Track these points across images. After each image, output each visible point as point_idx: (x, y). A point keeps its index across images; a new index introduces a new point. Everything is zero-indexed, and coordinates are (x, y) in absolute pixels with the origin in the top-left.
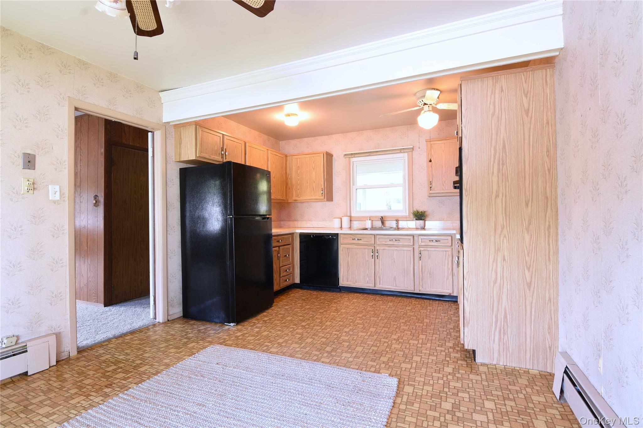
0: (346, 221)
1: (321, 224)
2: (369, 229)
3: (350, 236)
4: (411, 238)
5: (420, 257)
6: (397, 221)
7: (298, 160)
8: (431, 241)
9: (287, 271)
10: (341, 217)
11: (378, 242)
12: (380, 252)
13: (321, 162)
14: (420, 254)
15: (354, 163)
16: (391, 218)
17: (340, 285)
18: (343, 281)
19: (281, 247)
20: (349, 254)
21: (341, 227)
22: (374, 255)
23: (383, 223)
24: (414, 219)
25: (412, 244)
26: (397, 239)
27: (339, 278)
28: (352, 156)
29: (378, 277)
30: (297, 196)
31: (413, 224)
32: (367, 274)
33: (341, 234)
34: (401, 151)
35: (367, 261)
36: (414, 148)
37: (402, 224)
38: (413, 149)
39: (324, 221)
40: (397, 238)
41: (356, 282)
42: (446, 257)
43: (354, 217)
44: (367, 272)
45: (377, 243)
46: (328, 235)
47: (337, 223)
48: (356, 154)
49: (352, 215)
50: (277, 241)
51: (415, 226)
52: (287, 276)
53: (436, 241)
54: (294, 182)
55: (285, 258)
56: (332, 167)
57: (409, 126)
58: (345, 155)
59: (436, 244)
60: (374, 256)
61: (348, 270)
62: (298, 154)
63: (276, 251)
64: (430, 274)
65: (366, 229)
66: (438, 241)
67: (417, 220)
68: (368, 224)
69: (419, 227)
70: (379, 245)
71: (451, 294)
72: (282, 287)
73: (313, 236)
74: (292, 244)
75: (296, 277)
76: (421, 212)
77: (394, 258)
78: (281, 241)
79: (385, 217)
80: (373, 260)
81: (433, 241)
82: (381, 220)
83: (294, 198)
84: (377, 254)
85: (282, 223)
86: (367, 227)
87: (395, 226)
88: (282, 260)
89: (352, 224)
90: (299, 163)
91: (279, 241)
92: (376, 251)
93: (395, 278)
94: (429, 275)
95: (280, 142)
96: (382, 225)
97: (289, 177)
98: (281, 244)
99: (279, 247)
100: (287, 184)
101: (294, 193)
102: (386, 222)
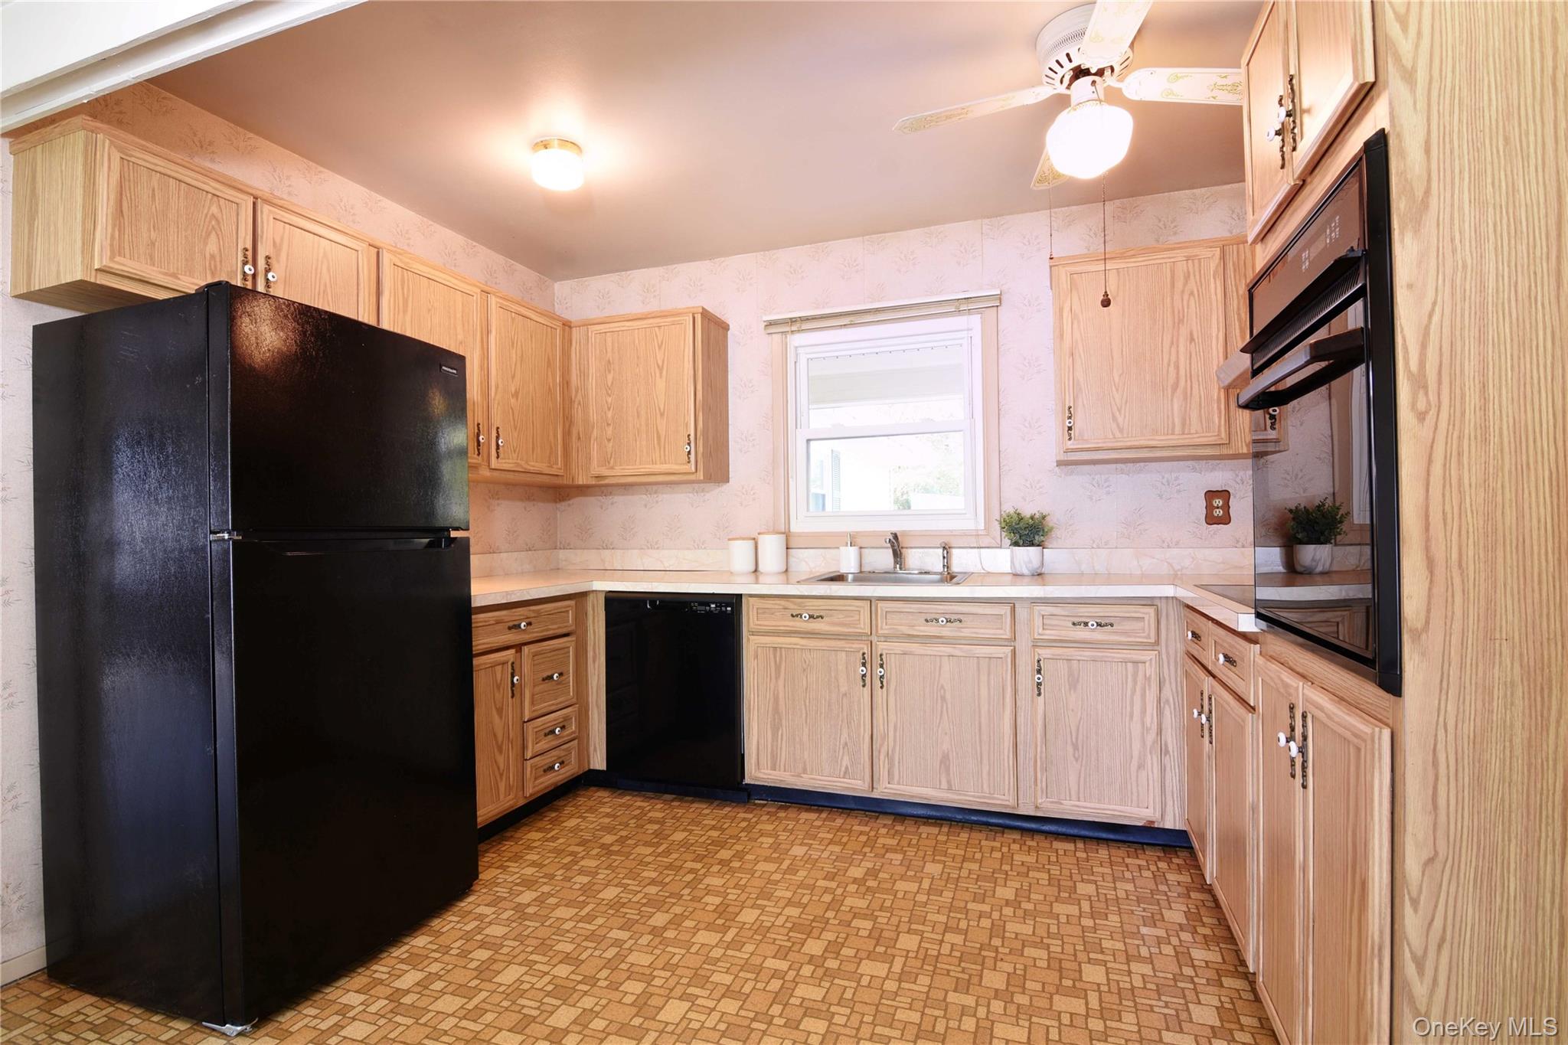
0: (771, 548)
1: (685, 558)
2: (850, 577)
3: (783, 602)
4: (1006, 610)
5: (1039, 684)
6: (946, 548)
7: (609, 340)
8: (1079, 624)
9: (553, 732)
10: (755, 535)
11: (884, 629)
12: (892, 663)
13: (684, 344)
14: (1039, 672)
15: (800, 350)
16: (926, 539)
17: (747, 780)
18: (758, 769)
19: (526, 649)
20: (778, 668)
21: (756, 571)
22: (868, 675)
23: (898, 555)
24: (1007, 542)
25: (1008, 635)
26: (953, 617)
27: (743, 756)
28: (794, 328)
29: (882, 757)
30: (605, 461)
31: (1004, 558)
32: (846, 744)
33: (751, 596)
34: (961, 306)
35: (845, 695)
36: (1004, 297)
37: (962, 560)
38: (1000, 299)
39: (698, 548)
40: (954, 614)
41: (805, 771)
42: (1135, 682)
43: (800, 535)
44: (845, 735)
45: (880, 632)
46: (705, 599)
47: (740, 556)
48: (807, 319)
49: (794, 528)
50: (510, 628)
51: (1009, 564)
52: (554, 753)
53: (1099, 625)
54: (594, 417)
55: (547, 685)
56: (727, 366)
57: (986, 221)
58: (770, 324)
59: (1099, 635)
60: (868, 679)
61: (775, 729)
62: (608, 320)
63: (504, 663)
64: (1075, 747)
65: (839, 578)
66: (1106, 625)
67: (1016, 544)
68: (847, 561)
69: (1026, 571)
70: (887, 638)
71: (1153, 822)
72: (531, 795)
73: (653, 603)
74: (576, 633)
75: (595, 750)
76: (1032, 518)
77: (942, 687)
78: (529, 624)
79: (905, 533)
80: (867, 690)
81: (1086, 624)
82: (893, 546)
83: (596, 469)
84: (879, 671)
85: (562, 554)
86: (843, 571)
87: (939, 568)
88: (533, 696)
89: (792, 560)
90: (609, 350)
91: (519, 626)
92: (877, 661)
93: (945, 760)
94: (1070, 749)
95: (557, 285)
96: (896, 562)
97: (579, 397)
98: (526, 637)
99: (519, 647)
100: (568, 421)
101: (595, 454)
102: (910, 551)
